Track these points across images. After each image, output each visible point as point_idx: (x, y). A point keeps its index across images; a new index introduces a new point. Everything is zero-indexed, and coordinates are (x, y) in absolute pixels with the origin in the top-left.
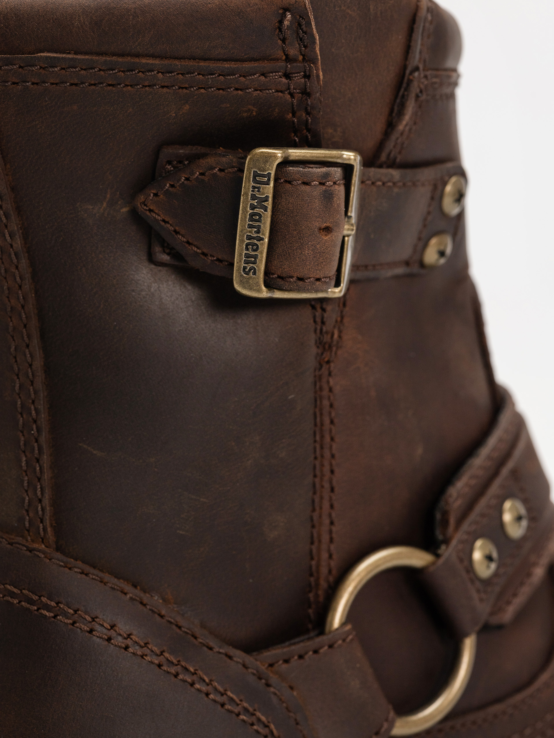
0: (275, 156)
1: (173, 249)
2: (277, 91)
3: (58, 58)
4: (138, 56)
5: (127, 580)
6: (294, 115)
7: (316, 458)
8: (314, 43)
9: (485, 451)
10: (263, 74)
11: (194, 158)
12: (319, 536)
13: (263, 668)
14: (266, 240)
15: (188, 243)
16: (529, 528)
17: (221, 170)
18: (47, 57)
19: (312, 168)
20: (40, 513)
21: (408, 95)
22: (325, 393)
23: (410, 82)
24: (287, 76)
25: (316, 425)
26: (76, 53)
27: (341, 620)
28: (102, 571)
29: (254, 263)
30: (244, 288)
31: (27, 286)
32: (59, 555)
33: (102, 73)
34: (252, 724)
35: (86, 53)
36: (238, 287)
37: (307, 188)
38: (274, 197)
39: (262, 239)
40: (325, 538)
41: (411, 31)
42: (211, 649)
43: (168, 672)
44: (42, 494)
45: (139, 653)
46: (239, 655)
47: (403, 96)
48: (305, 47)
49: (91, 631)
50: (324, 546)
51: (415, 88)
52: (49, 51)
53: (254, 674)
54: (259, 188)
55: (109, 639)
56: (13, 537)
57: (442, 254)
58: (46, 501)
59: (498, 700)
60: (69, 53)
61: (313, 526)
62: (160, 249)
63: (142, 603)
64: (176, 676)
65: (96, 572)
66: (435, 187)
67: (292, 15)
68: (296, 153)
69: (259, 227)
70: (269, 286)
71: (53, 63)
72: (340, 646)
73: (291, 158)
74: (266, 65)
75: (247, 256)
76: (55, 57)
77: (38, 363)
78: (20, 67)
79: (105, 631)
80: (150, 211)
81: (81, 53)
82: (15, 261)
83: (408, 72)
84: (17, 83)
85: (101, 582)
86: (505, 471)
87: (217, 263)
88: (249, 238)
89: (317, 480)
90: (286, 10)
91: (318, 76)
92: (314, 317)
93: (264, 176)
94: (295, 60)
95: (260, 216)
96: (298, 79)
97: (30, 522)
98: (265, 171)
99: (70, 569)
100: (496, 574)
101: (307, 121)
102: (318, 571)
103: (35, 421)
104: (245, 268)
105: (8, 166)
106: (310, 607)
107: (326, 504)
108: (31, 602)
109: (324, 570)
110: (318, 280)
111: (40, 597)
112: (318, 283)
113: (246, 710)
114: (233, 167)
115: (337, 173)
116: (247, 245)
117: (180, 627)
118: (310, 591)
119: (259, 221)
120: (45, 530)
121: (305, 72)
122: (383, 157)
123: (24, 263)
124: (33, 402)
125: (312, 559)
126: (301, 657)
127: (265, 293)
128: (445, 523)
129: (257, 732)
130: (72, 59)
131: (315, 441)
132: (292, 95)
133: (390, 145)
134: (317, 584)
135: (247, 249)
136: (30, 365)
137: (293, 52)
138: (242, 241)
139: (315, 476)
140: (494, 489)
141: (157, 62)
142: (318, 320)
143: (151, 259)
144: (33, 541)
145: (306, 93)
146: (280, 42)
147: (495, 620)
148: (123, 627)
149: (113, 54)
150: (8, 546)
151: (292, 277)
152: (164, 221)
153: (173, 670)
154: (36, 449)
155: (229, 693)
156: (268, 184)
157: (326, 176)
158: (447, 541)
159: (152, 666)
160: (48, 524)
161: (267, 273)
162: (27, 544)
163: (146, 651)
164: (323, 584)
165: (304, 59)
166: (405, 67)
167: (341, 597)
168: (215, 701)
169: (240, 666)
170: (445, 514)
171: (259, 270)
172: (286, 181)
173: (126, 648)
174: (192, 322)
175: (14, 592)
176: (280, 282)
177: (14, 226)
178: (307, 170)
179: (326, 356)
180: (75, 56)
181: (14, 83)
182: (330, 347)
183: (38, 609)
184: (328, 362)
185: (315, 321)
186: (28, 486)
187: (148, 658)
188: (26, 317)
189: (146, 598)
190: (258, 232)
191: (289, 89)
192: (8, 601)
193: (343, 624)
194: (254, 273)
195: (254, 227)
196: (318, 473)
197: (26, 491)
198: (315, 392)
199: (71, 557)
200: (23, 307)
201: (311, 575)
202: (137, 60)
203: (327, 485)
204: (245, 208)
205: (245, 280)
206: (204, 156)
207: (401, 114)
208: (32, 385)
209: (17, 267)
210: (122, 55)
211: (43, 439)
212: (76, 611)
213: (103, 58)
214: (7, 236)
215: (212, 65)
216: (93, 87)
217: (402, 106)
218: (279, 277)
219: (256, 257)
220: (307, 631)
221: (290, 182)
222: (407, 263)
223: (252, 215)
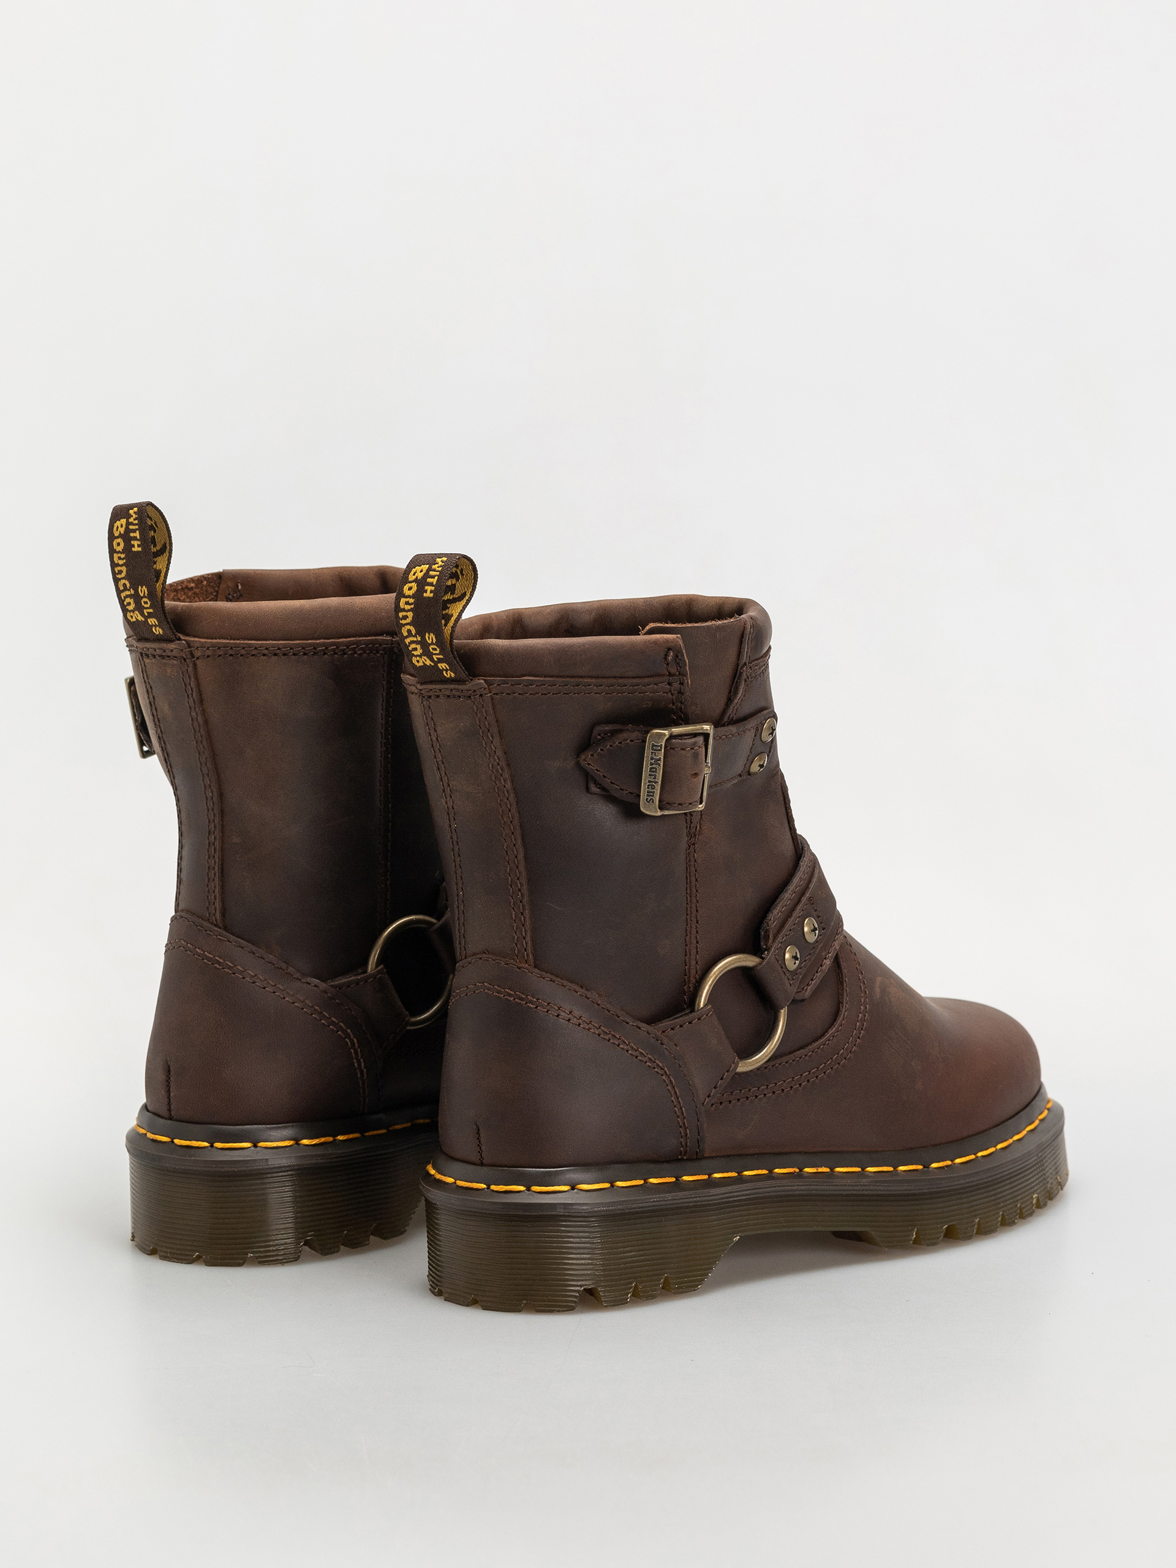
0: (664, 735)
1: (600, 785)
2: (663, 693)
3: (535, 680)
4: (581, 677)
5: (577, 984)
6: (673, 705)
7: (687, 904)
8: (686, 665)
9: (791, 888)
10: (655, 684)
11: (614, 733)
12: (690, 950)
13: (659, 1034)
14: (660, 783)
15: (611, 782)
16: (820, 935)
17: (631, 741)
18: (528, 680)
19: (686, 739)
20: (525, 945)
21: (740, 682)
22: (692, 863)
23: (741, 674)
24: (669, 684)
25: (687, 884)
26: (545, 677)
27: (704, 1002)
28: (562, 979)
29: (653, 796)
30: (646, 810)
31: (514, 810)
32: (536, 970)
33: (561, 687)
34: (654, 1068)
35: (552, 677)
36: (642, 809)
37: (684, 752)
38: (664, 758)
39: (657, 782)
40: (694, 951)
41: (741, 642)
42: (628, 1023)
43: (604, 1039)
44: (526, 934)
45: (587, 1027)
46: (643, 1025)
47: (737, 683)
48: (681, 667)
49: (558, 1016)
50: (693, 957)
51: (744, 676)
52: (529, 676)
53: (654, 1038)
54: (655, 753)
55: (569, 1020)
56: (507, 960)
57: (761, 766)
58: (528, 938)
59: (802, 1048)
60: (541, 677)
61: (686, 945)
62: (594, 785)
63: (586, 997)
64: (609, 1040)
65: (559, 980)
66: (757, 729)
67: (673, 652)
68: (676, 730)
69: (655, 776)
70: (661, 808)
71: (531, 683)
72: (705, 1019)
73: (674, 734)
74: (657, 679)
75: (648, 792)
76: (532, 680)
77: (521, 856)
78: (512, 685)
79: (567, 1015)
80: (588, 764)
81: (548, 676)
82: (507, 795)
83: (739, 667)
84: (510, 694)
85: (562, 986)
86: (804, 899)
87: (629, 794)
88: (650, 782)
89: (688, 917)
90: (669, 649)
91: (688, 683)
92: (686, 820)
93: (658, 746)
94: (674, 675)
95: (656, 769)
96: (676, 685)
97: (518, 950)
98: (658, 743)
99: (544, 978)
100: (799, 967)
101: (681, 708)
102: (689, 971)
103: (520, 890)
104: (647, 799)
105: (503, 740)
106: (685, 995)
107: (694, 931)
108: (521, 999)
109: (693, 972)
110: (690, 804)
111: (527, 996)
112: (690, 806)
113: (650, 1059)
114: (639, 739)
115: (701, 739)
116: (648, 786)
117: (609, 1011)
118: (685, 985)
119: (655, 772)
120: (528, 955)
121: (680, 681)
122: (726, 719)
123: (512, 795)
124: (518, 879)
125: (686, 965)
126: (681, 1026)
127: (659, 813)
128: (767, 937)
129: (657, 1072)
130: (544, 680)
131: (687, 893)
132: (672, 694)
133: (730, 711)
134: (689, 981)
135: (648, 788)
136: (516, 857)
137: (673, 670)
138: (645, 784)
139: (687, 915)
140: (798, 912)
141: (594, 680)
142: (688, 821)
143: (588, 790)
144: (520, 962)
145: (680, 692)
146: (665, 665)
147: (799, 997)
148: (577, 1013)
149: (568, 677)
150: (505, 966)
151: (675, 804)
152: (597, 770)
153: (607, 1037)
154: (521, 907)
155: (640, 1050)
156: (661, 751)
157: (695, 744)
158: (768, 949)
159: (595, 1035)
160: (530, 952)
161: (660, 801)
162: (517, 964)
163: (590, 1026)
164: (693, 980)
165: (679, 674)
166: (738, 665)
167: (704, 989)
168: (632, 1055)
169: (646, 1033)
170: (767, 931)
171: (656, 800)
172: (671, 748)
173: (579, 1025)
174: (613, 828)
175: (510, 993)
176: (669, 806)
177: (506, 776)
178: (683, 741)
179: (693, 840)
180: (545, 679)
181: (507, 694)
182: (695, 835)
183: (526, 1003)
184: (694, 844)
185: (686, 822)
186: (516, 929)
187: (592, 1031)
188: (514, 828)
189: (589, 994)
190: (655, 778)
191: (671, 691)
192: (507, 999)
193: (705, 1005)
194: (653, 802)
195: (653, 775)
196: (689, 912)
197: (515, 932)
198: (687, 864)
199: (544, 971)
200: (511, 822)
201: (686, 975)
202: (581, 680)
203: (694, 920)
204: (647, 765)
205: (647, 806)
206: (621, 731)
207: (736, 693)
208: (517, 868)
209: (508, 799)
210: (573, 677)
211: (525, 900)
212: (548, 1004)
213: (561, 680)
214: (502, 781)
215: (626, 681)
216: (555, 695)
217: (737, 689)
218: (667, 803)
219: (653, 792)
220: (684, 1009)
221: (673, 749)
222: (740, 775)
223: (651, 769)
